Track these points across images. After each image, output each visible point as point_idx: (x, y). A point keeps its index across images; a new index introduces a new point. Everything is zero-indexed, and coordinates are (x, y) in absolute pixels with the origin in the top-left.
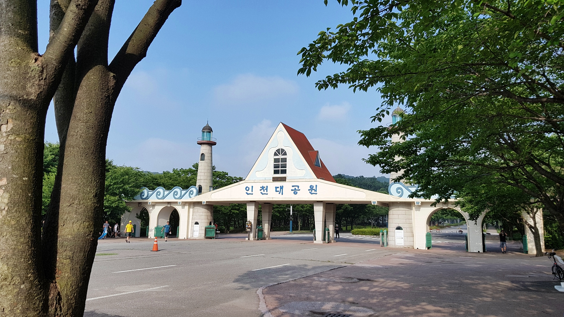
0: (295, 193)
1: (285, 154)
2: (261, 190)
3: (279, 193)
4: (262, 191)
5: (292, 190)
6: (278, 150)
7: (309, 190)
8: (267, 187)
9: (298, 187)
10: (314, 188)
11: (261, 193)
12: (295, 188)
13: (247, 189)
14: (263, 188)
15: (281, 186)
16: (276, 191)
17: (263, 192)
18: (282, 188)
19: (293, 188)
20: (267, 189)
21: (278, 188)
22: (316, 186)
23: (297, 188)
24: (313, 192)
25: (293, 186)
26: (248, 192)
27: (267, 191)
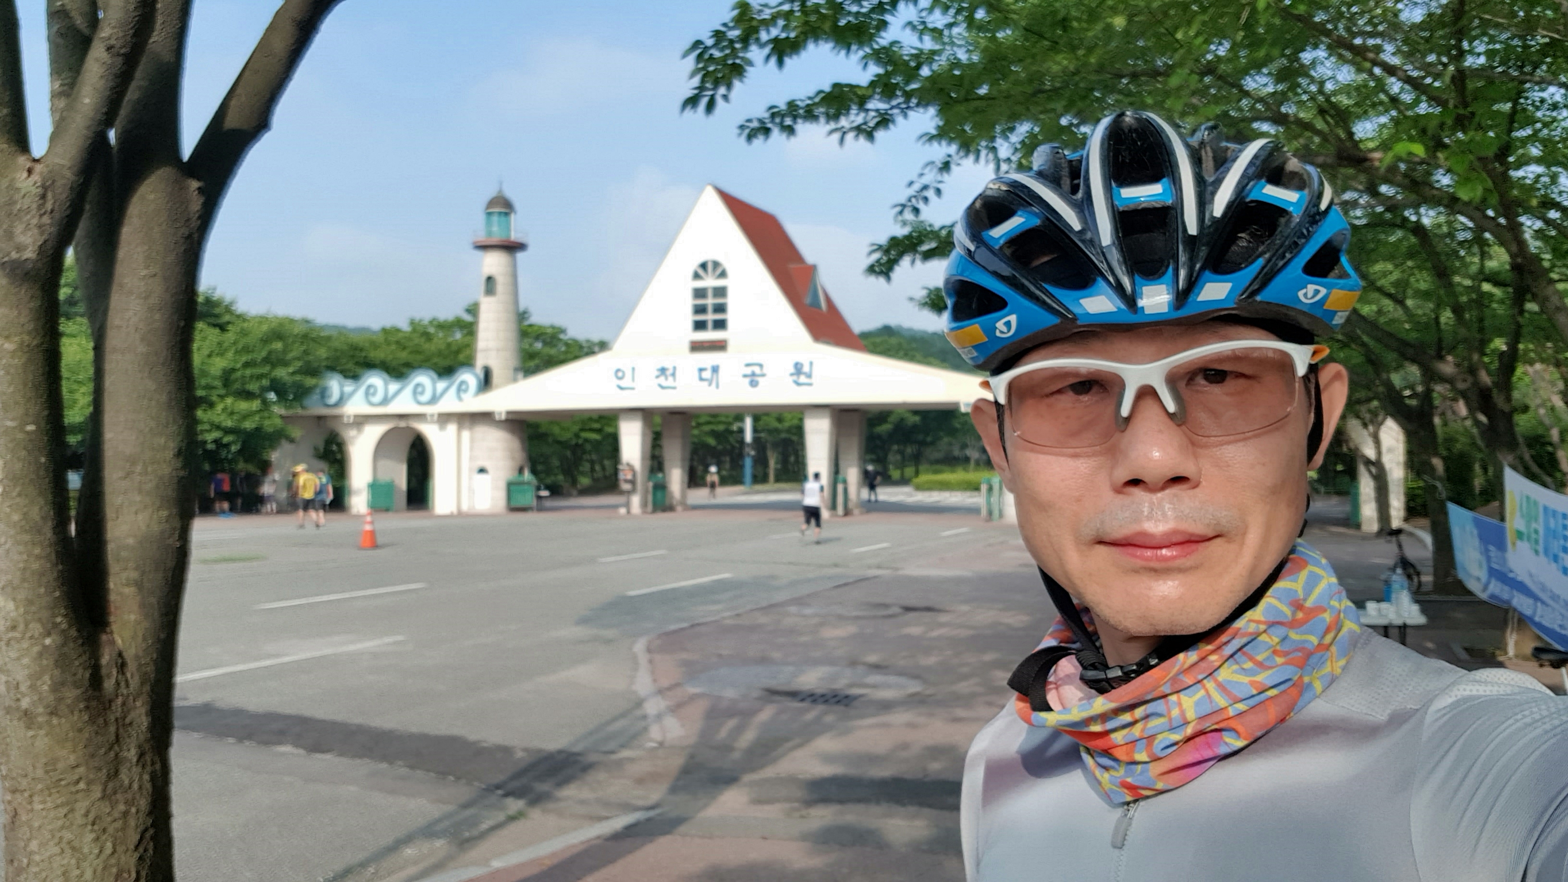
0: (754, 384)
1: (723, 274)
2: (657, 377)
3: (710, 385)
4: (662, 380)
5: (745, 376)
6: (704, 266)
7: (792, 375)
8: (675, 367)
9: (761, 366)
10: (806, 369)
11: (658, 385)
12: (753, 371)
13: (620, 374)
14: (663, 371)
15: (712, 366)
16: (701, 379)
17: (664, 384)
18: (715, 369)
19: (749, 371)
20: (673, 375)
21: (706, 369)
22: (811, 364)
23: (757, 370)
24: (803, 379)
25: (748, 365)
26: (623, 383)
27: (675, 380)
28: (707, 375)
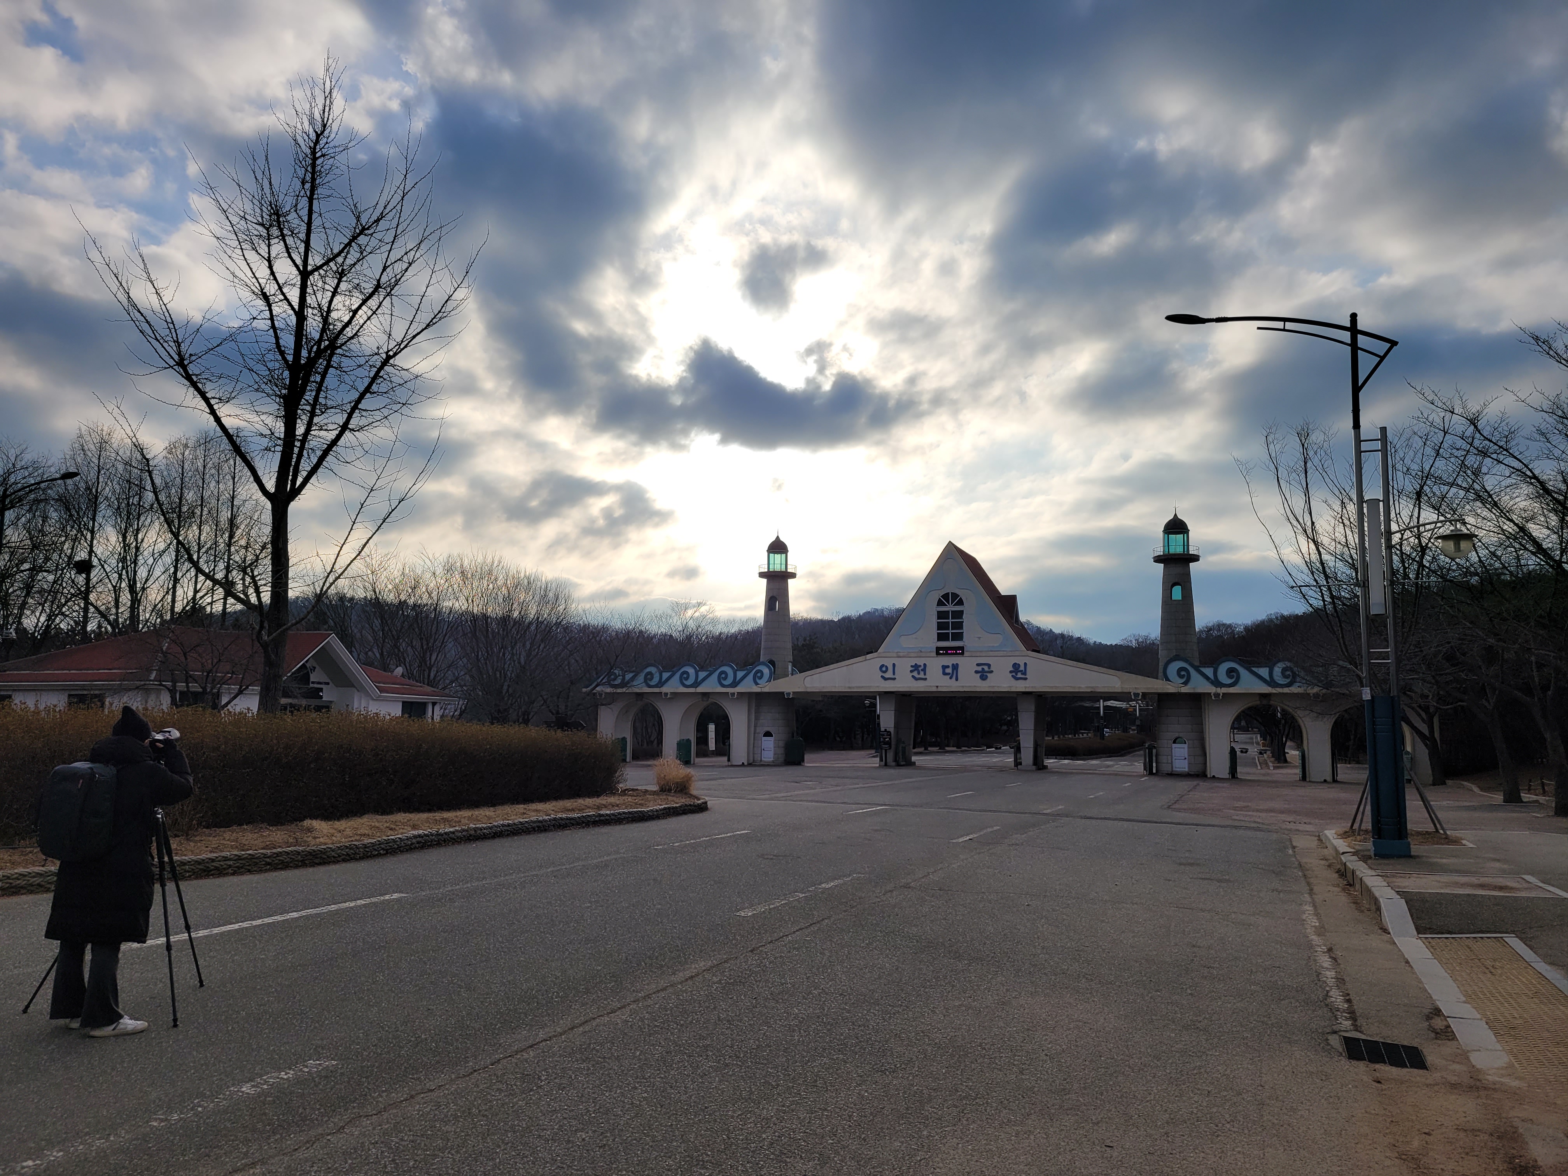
0: (983, 678)
1: (961, 602)
2: (911, 671)
3: (951, 678)
4: (915, 674)
5: (977, 672)
6: (946, 596)
7: (1011, 672)
8: (925, 665)
9: (989, 665)
10: (1022, 668)
11: (913, 676)
12: (983, 669)
13: (884, 669)
14: (916, 667)
15: (953, 664)
16: (945, 674)
17: (917, 676)
18: (955, 667)
19: (980, 668)
20: (924, 670)
21: (948, 667)
22: (1026, 665)
23: (986, 668)
24: (1019, 675)
25: (978, 665)
26: (887, 675)
27: (925, 674)
28: (949, 670)
